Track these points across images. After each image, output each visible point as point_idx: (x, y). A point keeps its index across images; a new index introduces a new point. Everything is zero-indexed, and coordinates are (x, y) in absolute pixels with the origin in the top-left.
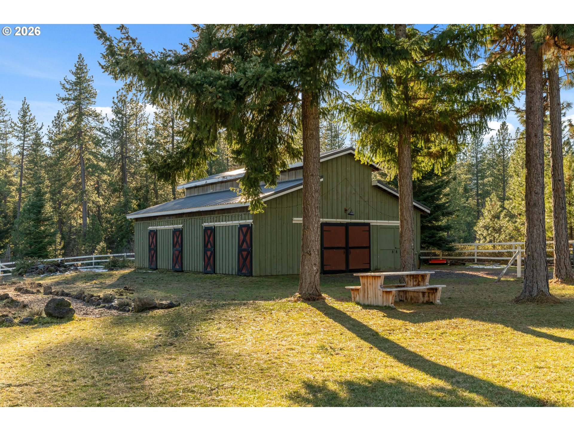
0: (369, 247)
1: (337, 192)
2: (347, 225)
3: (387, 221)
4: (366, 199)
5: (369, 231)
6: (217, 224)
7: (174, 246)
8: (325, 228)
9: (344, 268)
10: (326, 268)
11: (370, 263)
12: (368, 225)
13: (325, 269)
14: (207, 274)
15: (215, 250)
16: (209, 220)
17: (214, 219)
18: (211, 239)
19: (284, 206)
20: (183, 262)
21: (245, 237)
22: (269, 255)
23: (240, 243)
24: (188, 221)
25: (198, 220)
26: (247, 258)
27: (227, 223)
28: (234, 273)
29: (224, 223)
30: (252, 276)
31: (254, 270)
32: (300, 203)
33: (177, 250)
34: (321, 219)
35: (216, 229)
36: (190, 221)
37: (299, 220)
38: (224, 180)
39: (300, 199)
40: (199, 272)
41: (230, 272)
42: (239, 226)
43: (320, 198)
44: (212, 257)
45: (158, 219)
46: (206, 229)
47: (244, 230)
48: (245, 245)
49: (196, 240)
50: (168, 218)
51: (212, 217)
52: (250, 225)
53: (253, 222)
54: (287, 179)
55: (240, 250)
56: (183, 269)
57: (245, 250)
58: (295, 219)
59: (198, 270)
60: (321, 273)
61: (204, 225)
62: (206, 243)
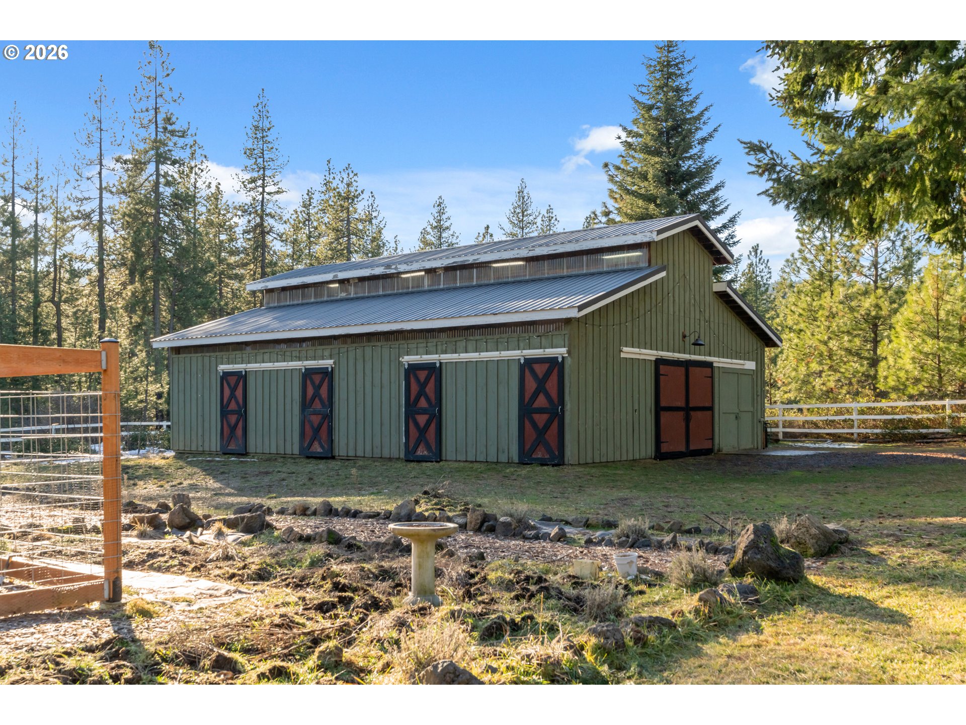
0: (711, 409)
1: (674, 301)
2: (688, 364)
3: (729, 360)
4: (707, 318)
5: (712, 377)
6: (446, 357)
7: (305, 404)
8: (663, 369)
9: (682, 448)
10: (665, 448)
11: (712, 439)
12: (710, 365)
13: (662, 451)
14: (419, 461)
15: (440, 411)
16: (420, 350)
17: (439, 348)
18: (430, 389)
19: (610, 322)
20: (336, 438)
21: (541, 383)
22: (590, 422)
23: (527, 396)
24: (353, 351)
25: (384, 350)
26: (547, 426)
27: (484, 354)
28: (503, 458)
29: (473, 356)
30: (564, 464)
31: (570, 452)
32: (629, 318)
33: (315, 413)
34: (654, 352)
35: (444, 367)
36: (359, 352)
37: (629, 352)
38: (389, 271)
39: (629, 309)
40: (390, 459)
41: (492, 458)
42: (522, 361)
43: (654, 310)
44: (433, 427)
45: (249, 349)
46: (413, 369)
47: (540, 370)
48: (541, 401)
49: (377, 391)
50: (283, 346)
51: (432, 342)
52: (560, 360)
53: (569, 352)
54: (565, 272)
55: (526, 410)
56: (336, 453)
57: (541, 411)
58: (625, 349)
59: (386, 454)
60: (655, 459)
61: (407, 359)
62: (412, 396)
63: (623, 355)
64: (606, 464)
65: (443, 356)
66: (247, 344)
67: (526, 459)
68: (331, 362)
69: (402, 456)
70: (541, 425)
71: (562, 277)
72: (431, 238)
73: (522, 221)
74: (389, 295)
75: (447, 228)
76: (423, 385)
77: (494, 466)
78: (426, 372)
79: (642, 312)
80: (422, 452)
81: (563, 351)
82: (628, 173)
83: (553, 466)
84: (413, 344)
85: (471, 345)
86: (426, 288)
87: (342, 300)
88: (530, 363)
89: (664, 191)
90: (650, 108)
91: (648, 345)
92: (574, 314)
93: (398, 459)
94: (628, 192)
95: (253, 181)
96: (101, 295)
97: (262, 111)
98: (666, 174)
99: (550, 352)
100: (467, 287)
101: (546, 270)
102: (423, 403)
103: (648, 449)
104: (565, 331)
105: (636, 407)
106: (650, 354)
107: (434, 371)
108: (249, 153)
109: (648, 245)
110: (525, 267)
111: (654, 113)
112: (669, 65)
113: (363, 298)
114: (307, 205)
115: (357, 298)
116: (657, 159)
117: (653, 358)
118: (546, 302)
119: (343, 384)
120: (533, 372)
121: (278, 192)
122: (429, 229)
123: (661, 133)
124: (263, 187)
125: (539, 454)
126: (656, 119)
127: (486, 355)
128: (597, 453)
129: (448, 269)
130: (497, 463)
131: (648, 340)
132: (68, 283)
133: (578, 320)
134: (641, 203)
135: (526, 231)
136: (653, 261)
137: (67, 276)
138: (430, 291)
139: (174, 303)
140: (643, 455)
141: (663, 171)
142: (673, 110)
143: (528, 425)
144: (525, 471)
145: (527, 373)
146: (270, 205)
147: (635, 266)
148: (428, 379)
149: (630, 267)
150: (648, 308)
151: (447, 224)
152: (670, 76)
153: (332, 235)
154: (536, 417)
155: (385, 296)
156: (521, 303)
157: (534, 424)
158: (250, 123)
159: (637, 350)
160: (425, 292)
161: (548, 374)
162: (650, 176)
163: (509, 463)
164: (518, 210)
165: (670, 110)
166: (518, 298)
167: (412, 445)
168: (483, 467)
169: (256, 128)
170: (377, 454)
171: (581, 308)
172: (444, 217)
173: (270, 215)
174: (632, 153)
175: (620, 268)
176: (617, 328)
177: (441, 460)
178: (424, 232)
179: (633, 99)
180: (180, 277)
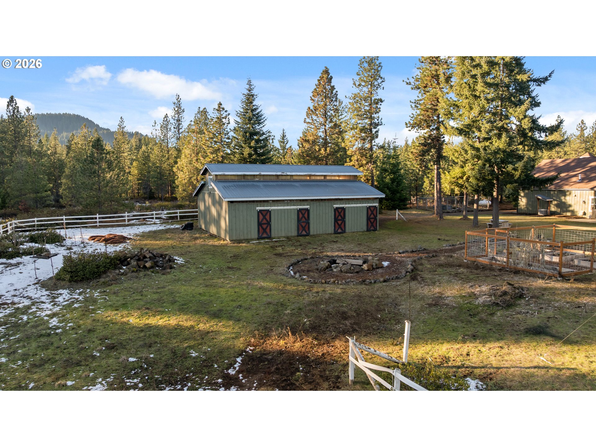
6: (346, 206)
7: (299, 219)
14: (338, 233)
15: (345, 220)
16: (339, 204)
18: (342, 214)
20: (310, 229)
21: (372, 212)
23: (369, 216)
24: (316, 204)
25: (327, 203)
26: (374, 222)
29: (355, 205)
30: (377, 230)
33: (303, 222)
35: (346, 208)
36: (318, 204)
40: (330, 234)
44: (343, 224)
45: (271, 202)
46: (337, 208)
48: (372, 216)
49: (324, 215)
51: (342, 202)
52: (376, 207)
55: (368, 219)
57: (372, 218)
59: (328, 232)
61: (335, 206)
62: (337, 216)
67: (368, 230)
68: (308, 207)
69: (333, 232)
70: (372, 222)
76: (339, 213)
78: (341, 209)
80: (339, 231)
81: (377, 205)
83: (374, 231)
84: (336, 202)
85: (358, 203)
88: (369, 207)
92: (384, 196)
99: (374, 205)
102: (340, 218)
107: (343, 209)
119: (313, 213)
120: (370, 210)
125: (372, 229)
127: (352, 205)
130: (361, 232)
143: (369, 222)
144: (368, 233)
148: (341, 211)
154: (371, 220)
161: (374, 210)
163: (364, 231)
167: (336, 229)
170: (324, 233)
177: (345, 233)
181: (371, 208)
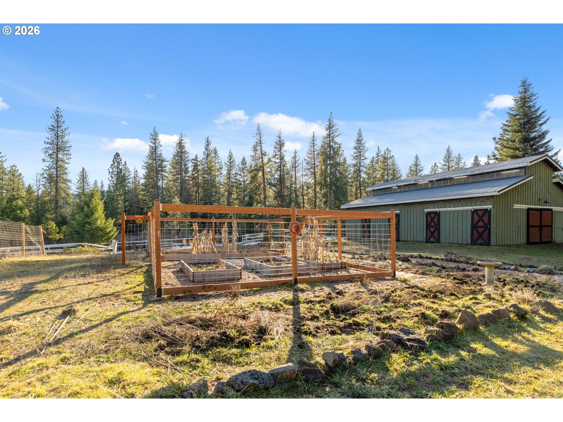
0: (551, 226)
1: (535, 187)
2: (541, 210)
3: (558, 208)
4: (550, 192)
5: (552, 214)
6: (442, 209)
8: (530, 212)
9: (539, 241)
10: (531, 241)
11: (552, 238)
12: (551, 210)
14: (431, 243)
15: (439, 227)
16: (431, 207)
17: (439, 206)
18: (435, 219)
19: (509, 196)
20: (400, 234)
21: (481, 218)
22: (501, 231)
23: (475, 222)
24: (406, 208)
25: (419, 208)
26: (483, 232)
27: (457, 208)
28: (465, 242)
30: (490, 245)
31: (493, 241)
32: (517, 194)
34: (527, 206)
35: (441, 213)
36: (409, 208)
37: (516, 206)
38: (416, 182)
39: (517, 191)
40: (420, 242)
41: (460, 242)
42: (473, 210)
43: (527, 190)
44: (436, 232)
45: (371, 208)
46: (429, 214)
47: (480, 213)
48: (481, 224)
49: (415, 220)
50: (382, 207)
51: (436, 205)
52: (489, 209)
53: (493, 207)
54: (487, 179)
55: (474, 227)
56: (400, 239)
57: (481, 227)
58: (515, 205)
59: (419, 240)
60: (527, 244)
61: (427, 210)
62: (429, 222)
63: (514, 207)
64: (507, 246)
65: (440, 209)
66: (370, 206)
67: (474, 242)
68: (399, 211)
69: (425, 241)
70: (480, 232)
71: (486, 181)
72: (413, 169)
73: (449, 160)
74: (416, 190)
75: (419, 165)
76: (432, 219)
77: (461, 245)
78: (434, 214)
79: (522, 191)
80: (432, 240)
81: (491, 206)
82: (505, 140)
83: (486, 246)
84: (429, 205)
85: (451, 205)
86: (429, 187)
87: (399, 192)
88: (476, 211)
89: (523, 146)
90: (516, 115)
91: (525, 204)
92: (496, 194)
93: (423, 242)
94: (506, 147)
95: (357, 156)
96: (315, 193)
97: (360, 135)
98: (524, 139)
99: (484, 207)
100: (446, 186)
101: (478, 178)
102: (433, 224)
103: (524, 240)
104: (492, 200)
105: (519, 226)
106: (525, 207)
107: (437, 214)
108: (356, 148)
109: (525, 167)
110: (468, 178)
111: (518, 117)
112: (525, 98)
113: (406, 191)
114: (372, 162)
115: (404, 191)
116: (519, 134)
117: (527, 208)
118: (482, 190)
119: (403, 218)
121: (365, 159)
122: (412, 166)
123: (521, 124)
124: (360, 158)
125: (480, 242)
126: (519, 119)
128: (503, 242)
129: (437, 181)
130: (462, 244)
131: (524, 202)
132: (306, 190)
133: (497, 196)
134: (512, 151)
135: (450, 163)
136: (527, 173)
137: (306, 188)
138: (431, 188)
139: (335, 195)
140: (522, 242)
141: (522, 138)
142: (527, 115)
143: (475, 232)
144: (475, 247)
145: (475, 215)
146: (362, 163)
147: (518, 175)
148: (434, 217)
149: (516, 176)
150: (524, 190)
151: (419, 164)
152: (525, 102)
153: (382, 171)
154: (479, 229)
155: (414, 190)
156: (472, 191)
157: (478, 231)
158: (356, 139)
159: (520, 205)
160: (429, 188)
161: (483, 215)
162: (516, 141)
163: (467, 244)
164: (447, 157)
165: (526, 115)
166: (468, 189)
167: (428, 238)
168: (457, 245)
169: (358, 140)
170: (415, 240)
171: (499, 192)
172: (418, 161)
173: (362, 166)
174: (507, 133)
175: (511, 176)
176: (512, 198)
177: (439, 243)
178: (411, 167)
179: (508, 113)
180: (337, 187)
181: (479, 212)
